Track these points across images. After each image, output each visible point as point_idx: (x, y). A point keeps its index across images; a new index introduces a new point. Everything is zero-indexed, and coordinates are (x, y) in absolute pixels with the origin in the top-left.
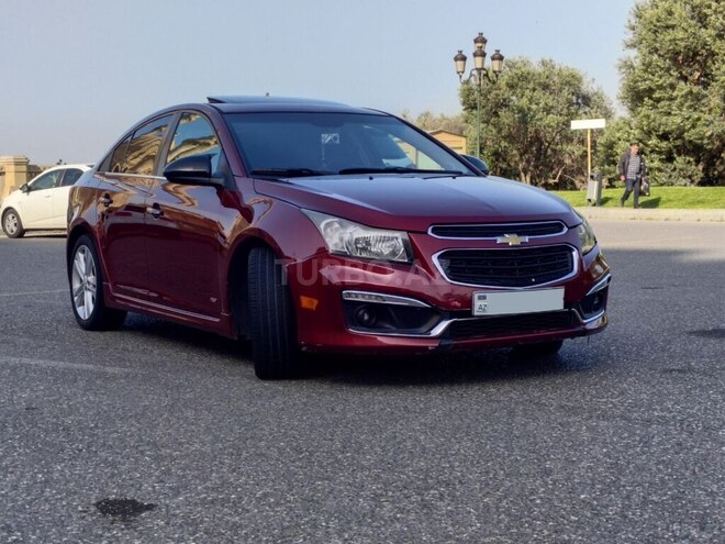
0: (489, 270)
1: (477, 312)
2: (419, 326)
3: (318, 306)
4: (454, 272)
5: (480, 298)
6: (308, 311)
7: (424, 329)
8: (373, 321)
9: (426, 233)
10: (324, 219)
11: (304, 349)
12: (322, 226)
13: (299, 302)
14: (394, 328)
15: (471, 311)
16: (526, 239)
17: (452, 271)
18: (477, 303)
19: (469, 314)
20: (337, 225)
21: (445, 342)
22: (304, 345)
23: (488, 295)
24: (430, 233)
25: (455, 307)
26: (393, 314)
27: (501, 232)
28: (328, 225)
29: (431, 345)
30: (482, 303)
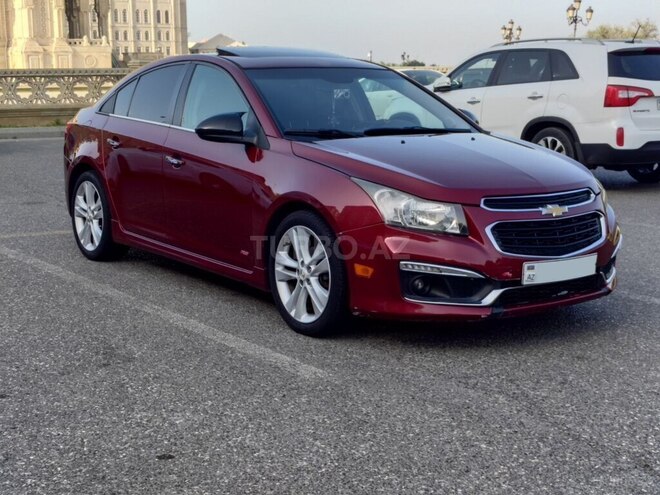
0: (535, 240)
1: (526, 282)
2: (471, 295)
3: (373, 274)
4: (505, 244)
5: (529, 268)
6: (362, 279)
7: (476, 298)
8: (427, 289)
9: (479, 206)
10: (378, 189)
11: (357, 313)
12: (376, 197)
13: (353, 269)
14: (448, 297)
15: (520, 281)
16: (566, 209)
17: (503, 243)
18: (526, 273)
19: (519, 282)
20: (388, 195)
21: (496, 311)
22: (356, 310)
23: (536, 265)
24: (482, 205)
25: (507, 277)
26: (448, 284)
27: (543, 202)
28: (382, 195)
29: (484, 314)
30: (531, 272)
